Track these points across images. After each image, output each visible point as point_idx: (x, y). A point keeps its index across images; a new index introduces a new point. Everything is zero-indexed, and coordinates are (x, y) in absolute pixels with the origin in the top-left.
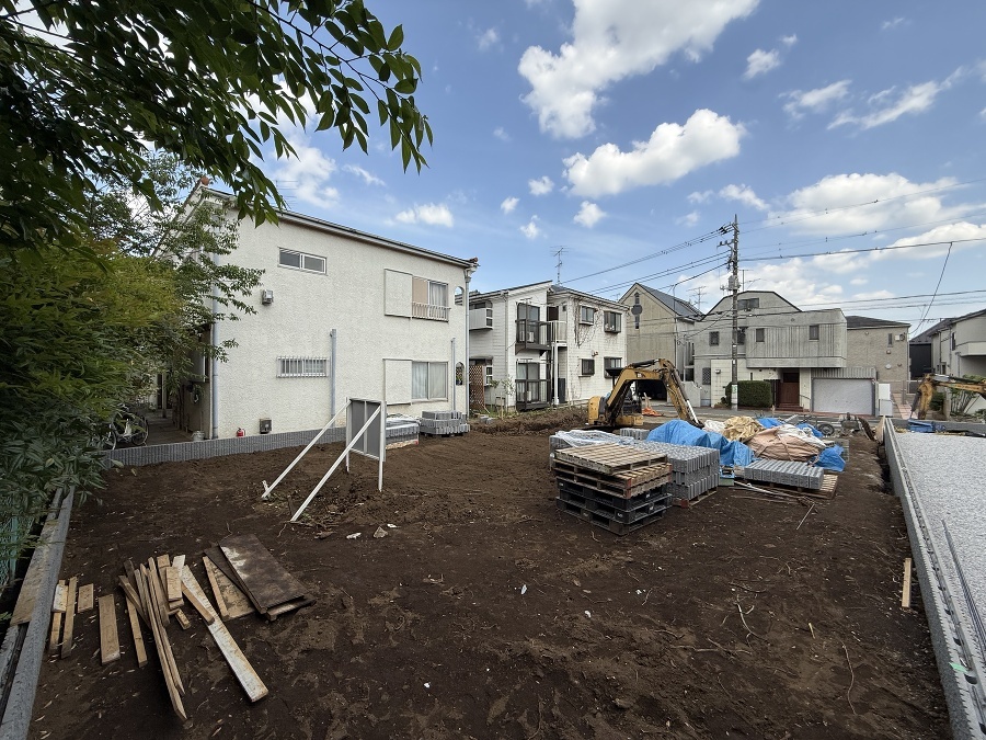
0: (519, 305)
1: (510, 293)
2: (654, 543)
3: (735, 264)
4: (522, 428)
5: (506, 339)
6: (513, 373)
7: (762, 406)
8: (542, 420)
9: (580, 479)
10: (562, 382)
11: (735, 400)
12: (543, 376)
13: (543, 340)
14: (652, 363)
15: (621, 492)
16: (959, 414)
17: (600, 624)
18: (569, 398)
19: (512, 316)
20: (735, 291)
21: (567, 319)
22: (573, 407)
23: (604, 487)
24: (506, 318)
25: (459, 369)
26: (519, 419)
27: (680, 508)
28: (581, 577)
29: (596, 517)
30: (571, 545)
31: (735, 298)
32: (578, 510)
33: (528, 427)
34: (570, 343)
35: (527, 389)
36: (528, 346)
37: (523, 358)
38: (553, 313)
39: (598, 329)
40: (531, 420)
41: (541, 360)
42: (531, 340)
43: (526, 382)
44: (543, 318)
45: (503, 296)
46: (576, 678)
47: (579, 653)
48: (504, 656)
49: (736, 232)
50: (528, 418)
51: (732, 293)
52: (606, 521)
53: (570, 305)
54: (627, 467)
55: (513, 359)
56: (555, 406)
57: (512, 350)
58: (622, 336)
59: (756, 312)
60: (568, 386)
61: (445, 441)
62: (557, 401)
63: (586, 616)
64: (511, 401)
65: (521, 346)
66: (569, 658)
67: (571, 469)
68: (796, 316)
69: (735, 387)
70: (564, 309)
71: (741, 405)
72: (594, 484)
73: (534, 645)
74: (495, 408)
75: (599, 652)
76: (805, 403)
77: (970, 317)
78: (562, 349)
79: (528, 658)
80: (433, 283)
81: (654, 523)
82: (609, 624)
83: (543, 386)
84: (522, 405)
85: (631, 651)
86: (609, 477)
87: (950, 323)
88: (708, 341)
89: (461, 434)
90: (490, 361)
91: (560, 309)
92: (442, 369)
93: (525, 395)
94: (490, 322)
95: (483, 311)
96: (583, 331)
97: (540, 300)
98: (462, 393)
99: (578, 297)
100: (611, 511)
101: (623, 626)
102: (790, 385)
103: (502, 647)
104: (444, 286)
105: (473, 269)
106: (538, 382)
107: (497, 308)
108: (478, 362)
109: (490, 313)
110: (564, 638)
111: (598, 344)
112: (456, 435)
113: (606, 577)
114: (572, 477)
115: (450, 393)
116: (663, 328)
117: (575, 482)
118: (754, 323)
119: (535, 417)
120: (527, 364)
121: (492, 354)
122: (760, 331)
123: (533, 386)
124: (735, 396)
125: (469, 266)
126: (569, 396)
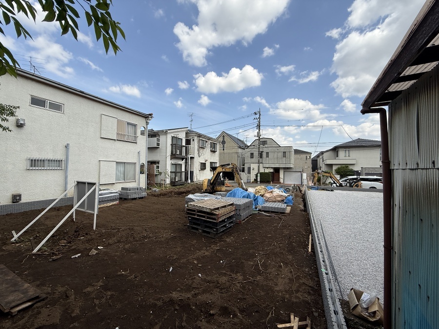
0: (173, 137)
1: (169, 131)
2: (228, 240)
3: (259, 127)
4: (173, 193)
5: (166, 152)
6: (169, 169)
7: (268, 182)
8: (182, 190)
9: (198, 215)
10: (192, 173)
11: (259, 180)
12: (183, 170)
13: (184, 154)
14: (229, 165)
15: (215, 219)
16: (324, 183)
17: (205, 279)
18: (195, 180)
19: (169, 142)
20: (259, 137)
21: (195, 145)
22: (197, 183)
23: (208, 218)
24: (166, 143)
25: (142, 166)
26: (172, 190)
27: (238, 224)
28: (197, 259)
29: (204, 231)
30: (193, 245)
31: (259, 140)
32: (197, 229)
33: (176, 193)
34: (196, 155)
35: (176, 176)
36: (176, 156)
37: (174, 161)
38: (188, 142)
39: (208, 150)
40: (177, 190)
41: (183, 162)
42: (178, 153)
43: (175, 173)
44: (184, 144)
45: (165, 132)
46: (193, 306)
47: (195, 294)
48: (159, 303)
49: (260, 114)
50: (176, 189)
51: (258, 138)
52: (209, 233)
53: (196, 138)
54: (218, 209)
55: (169, 162)
56: (188, 183)
57: (169, 158)
58: (217, 153)
59: (266, 146)
60: (195, 175)
61: (134, 201)
62: (189, 181)
63: (199, 277)
64: (168, 181)
65: (173, 156)
66: (191, 297)
67: (194, 211)
68: (278, 148)
69: (259, 175)
70: (193, 140)
71: (261, 182)
72: (204, 217)
73: (175, 295)
74: (160, 185)
75: (204, 292)
76: (282, 181)
77: (327, 151)
78: (191, 158)
79: (172, 302)
80: (129, 124)
81: (228, 232)
82: (209, 278)
83: (183, 174)
84: (173, 183)
85: (217, 288)
86: (210, 214)
87: (322, 153)
88: (250, 157)
89: (142, 198)
90: (158, 163)
91: (192, 140)
92: (133, 166)
93: (175, 178)
94: (158, 144)
95: (155, 139)
96: (201, 150)
97: (182, 136)
98: (143, 178)
99: (199, 136)
100: (211, 228)
101: (214, 278)
102: (276, 174)
103: (159, 299)
104: (135, 126)
105: (150, 119)
106: (181, 172)
107: (162, 138)
108: (152, 163)
109: (158, 140)
110: (189, 289)
111: (207, 156)
112: (140, 198)
113: (208, 258)
114: (194, 215)
115: (137, 178)
116: (234, 151)
117: (196, 217)
118: (265, 150)
119: (179, 189)
120: (176, 164)
121: (159, 160)
122: (267, 153)
123: (178, 174)
124: (259, 178)
125: (148, 117)
126: (195, 179)
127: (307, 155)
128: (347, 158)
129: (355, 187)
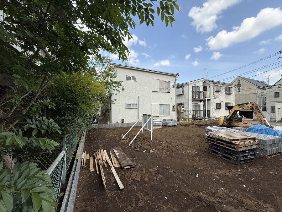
0: (193, 86)
1: (190, 83)
2: (250, 169)
4: (194, 125)
5: (189, 97)
6: (191, 108)
8: (201, 123)
9: (217, 143)
10: (209, 111)
12: (202, 109)
13: (202, 97)
15: (235, 149)
17: (228, 194)
18: (211, 116)
19: (191, 90)
21: (211, 90)
22: (213, 119)
23: (227, 146)
24: (189, 91)
25: (174, 107)
26: (193, 123)
28: (219, 176)
29: (224, 156)
30: (214, 164)
32: (217, 153)
33: (196, 125)
34: (212, 98)
35: (196, 113)
36: (196, 99)
37: (195, 103)
38: (205, 89)
39: (223, 93)
41: (201, 104)
42: (197, 97)
43: (196, 111)
44: (202, 90)
45: (188, 84)
46: (219, 210)
47: (220, 202)
50: (197, 122)
52: (229, 158)
53: (212, 85)
54: (238, 140)
55: (191, 103)
56: (206, 119)
57: (191, 101)
58: (233, 95)
60: (211, 112)
61: (170, 127)
62: (207, 117)
63: (222, 190)
64: (190, 117)
65: (194, 99)
66: (216, 202)
67: (214, 139)
70: (209, 87)
72: (223, 145)
73: (201, 194)
74: (185, 119)
75: (228, 203)
78: (208, 100)
79: (199, 198)
80: (165, 82)
81: (250, 162)
82: (232, 195)
83: (202, 112)
84: (194, 118)
85: (242, 206)
86: (230, 143)
88: (273, 96)
89: (174, 126)
90: (183, 104)
91: (208, 87)
92: (168, 107)
93: (195, 115)
94: (183, 92)
95: (181, 89)
96: (216, 94)
97: (200, 85)
98: (174, 114)
99: (215, 83)
100: (231, 155)
101: (239, 196)
104: (169, 82)
105: (178, 76)
106: (200, 111)
107: (186, 88)
108: (179, 104)
109: (183, 89)
110: (213, 195)
111: (223, 98)
112: (173, 126)
113: (229, 178)
115: (171, 114)
116: (251, 92)
117: (215, 143)
119: (199, 122)
120: (196, 105)
121: (184, 102)
123: (198, 112)
125: (176, 76)
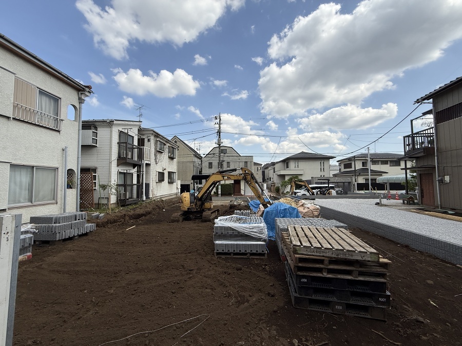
0: (121, 133)
1: (115, 122)
3: (220, 133)
4: (127, 218)
5: (110, 155)
6: (114, 179)
7: (230, 194)
8: (139, 211)
9: (330, 271)
10: (147, 185)
11: (220, 192)
12: (135, 182)
13: (136, 158)
14: (235, 170)
18: (151, 196)
19: (115, 139)
20: (220, 145)
21: (150, 148)
22: (154, 200)
23: (361, 274)
24: (109, 141)
25: (70, 172)
26: (124, 212)
29: (349, 307)
31: (220, 148)
32: (326, 304)
33: (131, 217)
34: (152, 162)
35: (125, 191)
36: (128, 161)
37: (123, 169)
38: (141, 142)
39: (165, 155)
40: (132, 212)
41: (134, 171)
42: (129, 157)
43: (125, 185)
44: (136, 143)
45: (110, 124)
49: (220, 120)
50: (129, 210)
51: (218, 146)
53: (152, 138)
55: (115, 169)
56: (143, 201)
57: (114, 163)
58: (175, 160)
59: (226, 155)
60: (151, 188)
62: (144, 198)
64: (113, 199)
65: (122, 161)
68: (240, 158)
69: (220, 186)
70: (149, 140)
71: (222, 195)
72: (349, 273)
76: (242, 192)
78: (148, 165)
80: (42, 92)
83: (135, 187)
84: (122, 202)
87: (273, 164)
88: (208, 166)
90: (95, 170)
91: (146, 140)
92: (50, 175)
93: (125, 195)
94: (95, 141)
95: (89, 132)
96: (158, 155)
97: (134, 132)
98: (72, 196)
99: (157, 135)
100: (370, 296)
102: (237, 185)
104: (56, 100)
105: (87, 94)
106: (132, 185)
107: (102, 132)
108: (84, 171)
109: (96, 134)
114: (320, 270)
116: (189, 159)
118: (226, 159)
119: (134, 209)
120: (124, 173)
121: (96, 165)
122: (228, 163)
123: (129, 188)
124: (220, 190)
125: (84, 90)
126: (151, 194)
127: (258, 166)
128: (297, 169)
129: (327, 195)
